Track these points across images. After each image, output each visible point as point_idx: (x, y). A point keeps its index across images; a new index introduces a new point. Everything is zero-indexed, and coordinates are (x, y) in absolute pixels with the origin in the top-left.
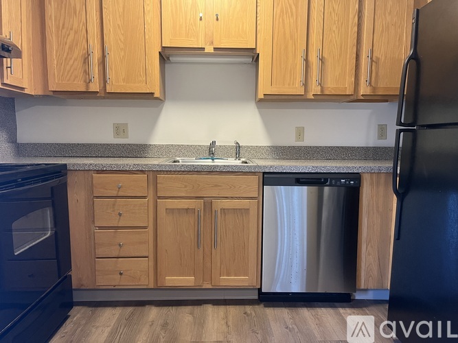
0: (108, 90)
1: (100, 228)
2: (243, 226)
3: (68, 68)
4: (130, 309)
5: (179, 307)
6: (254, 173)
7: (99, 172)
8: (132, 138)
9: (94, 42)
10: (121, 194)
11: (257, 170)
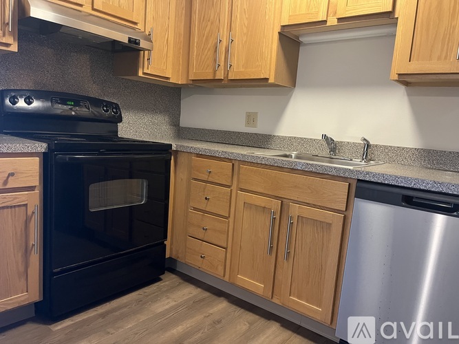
0: (230, 77)
1: (195, 209)
2: (323, 244)
3: (203, 57)
4: (207, 294)
5: (247, 312)
6: (344, 179)
7: (199, 155)
8: (260, 128)
9: (223, 31)
10: (210, 179)
11: (347, 175)
